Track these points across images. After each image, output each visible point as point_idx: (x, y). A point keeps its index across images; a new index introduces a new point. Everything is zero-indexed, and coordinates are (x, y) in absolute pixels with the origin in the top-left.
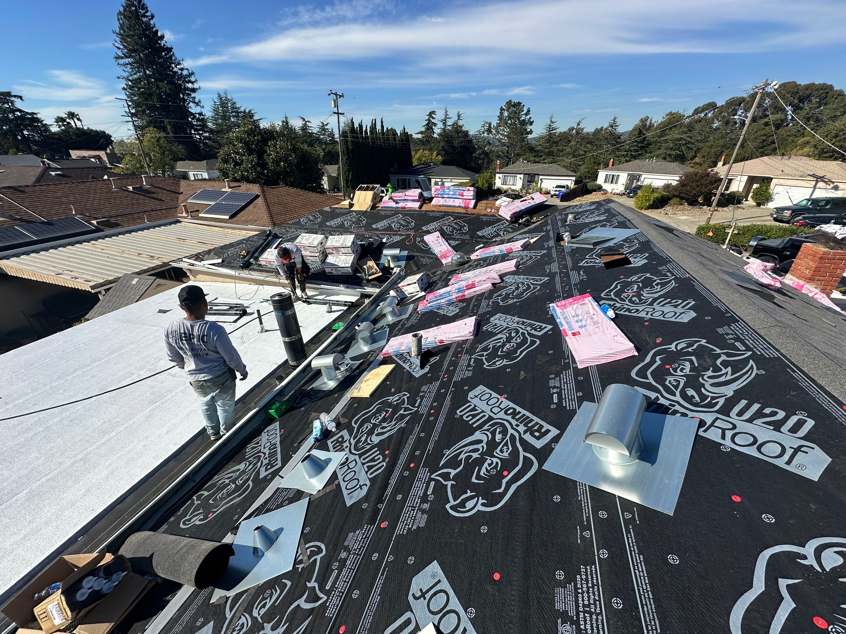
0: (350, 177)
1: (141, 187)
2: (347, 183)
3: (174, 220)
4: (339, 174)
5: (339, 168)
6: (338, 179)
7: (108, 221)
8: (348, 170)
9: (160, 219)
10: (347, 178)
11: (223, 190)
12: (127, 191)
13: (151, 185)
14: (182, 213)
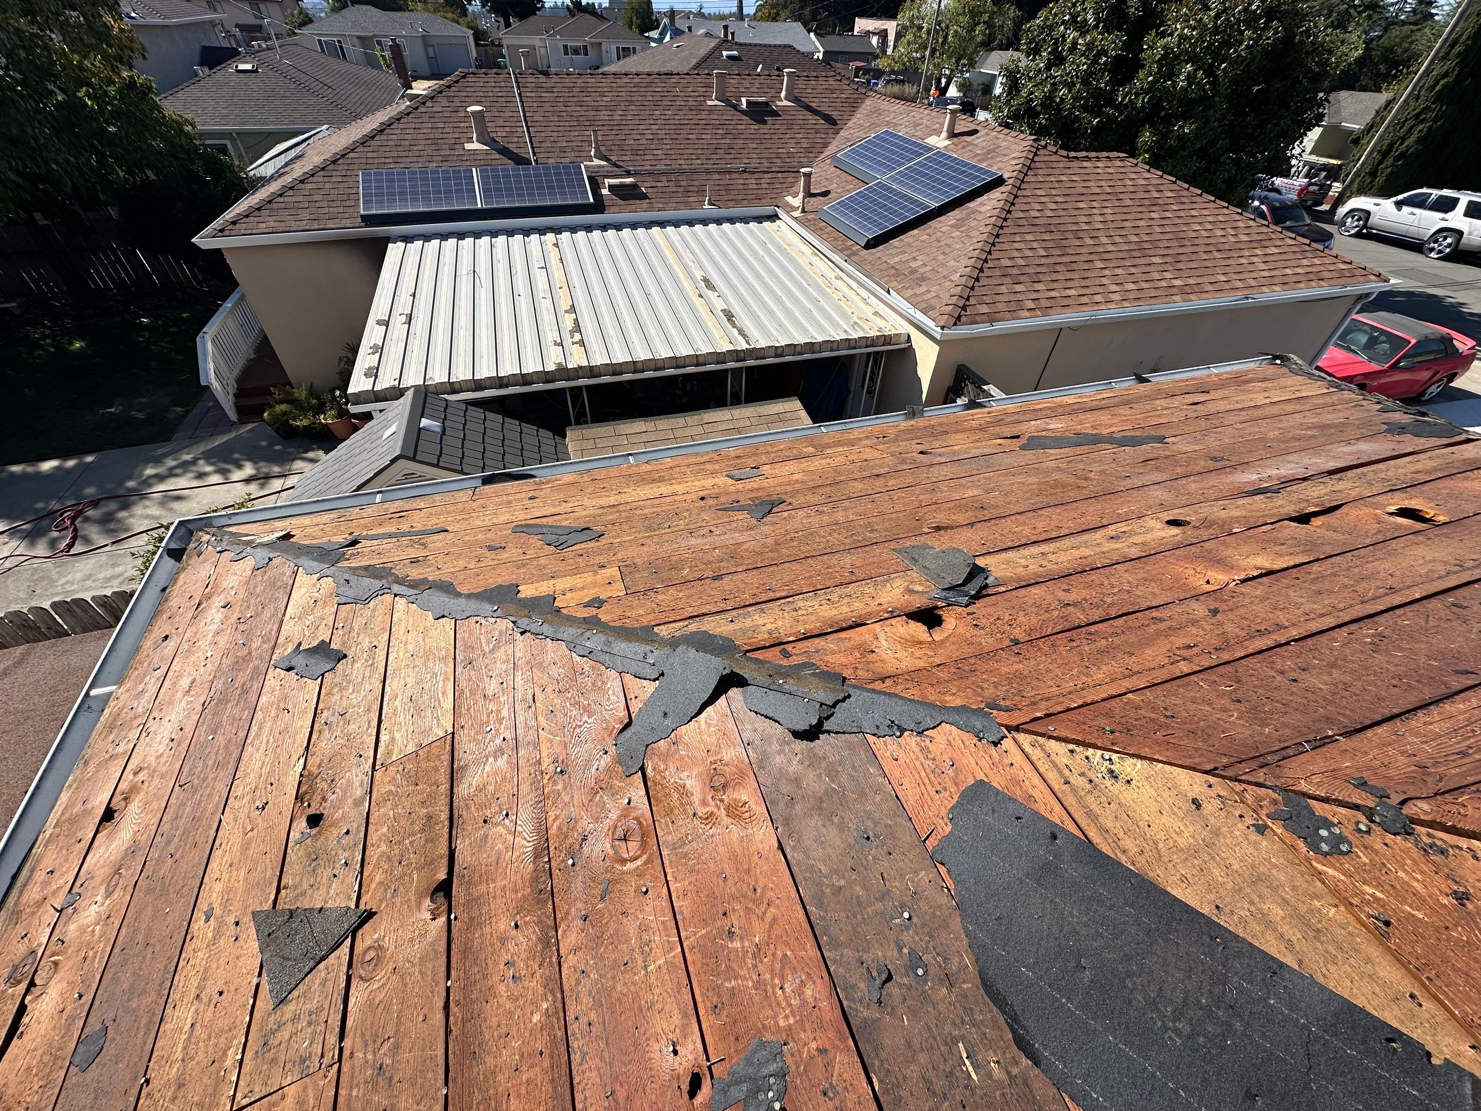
0: (1410, 141)
1: (766, 104)
2: (1381, 162)
3: (769, 210)
4: (1371, 128)
5: (1389, 104)
6: (1356, 141)
7: (634, 186)
8: (1417, 116)
9: (737, 202)
10: (1391, 146)
11: (932, 141)
12: (735, 107)
13: (796, 100)
14: (795, 195)
